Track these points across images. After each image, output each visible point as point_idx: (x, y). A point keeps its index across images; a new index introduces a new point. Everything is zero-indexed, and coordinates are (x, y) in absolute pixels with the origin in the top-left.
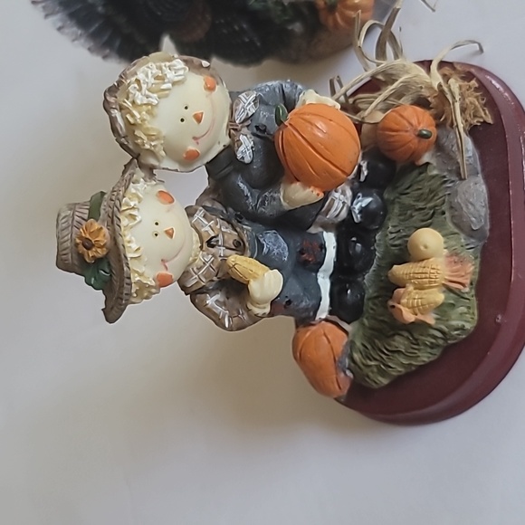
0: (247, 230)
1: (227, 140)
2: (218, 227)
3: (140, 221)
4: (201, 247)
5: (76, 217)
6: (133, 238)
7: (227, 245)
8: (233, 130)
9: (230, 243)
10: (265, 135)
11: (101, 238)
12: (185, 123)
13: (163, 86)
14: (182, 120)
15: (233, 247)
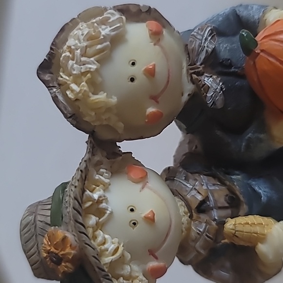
0: (238, 180)
1: (189, 88)
2: (205, 187)
3: (111, 213)
4: (191, 217)
6: (107, 236)
7: (220, 205)
8: (195, 74)
9: (222, 202)
10: (233, 70)
11: (68, 250)
12: (136, 82)
13: (99, 47)
14: (132, 80)
15: (227, 205)
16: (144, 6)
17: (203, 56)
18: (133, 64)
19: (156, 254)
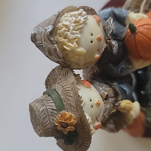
0: (116, 85)
1: (105, 45)
3: (85, 102)
5: (48, 109)
10: (118, 38)
11: (72, 121)
12: (93, 43)
13: (80, 26)
14: (92, 42)
15: (114, 96)
16: (90, 8)
17: (111, 32)
18: (92, 35)
19: (98, 119)
